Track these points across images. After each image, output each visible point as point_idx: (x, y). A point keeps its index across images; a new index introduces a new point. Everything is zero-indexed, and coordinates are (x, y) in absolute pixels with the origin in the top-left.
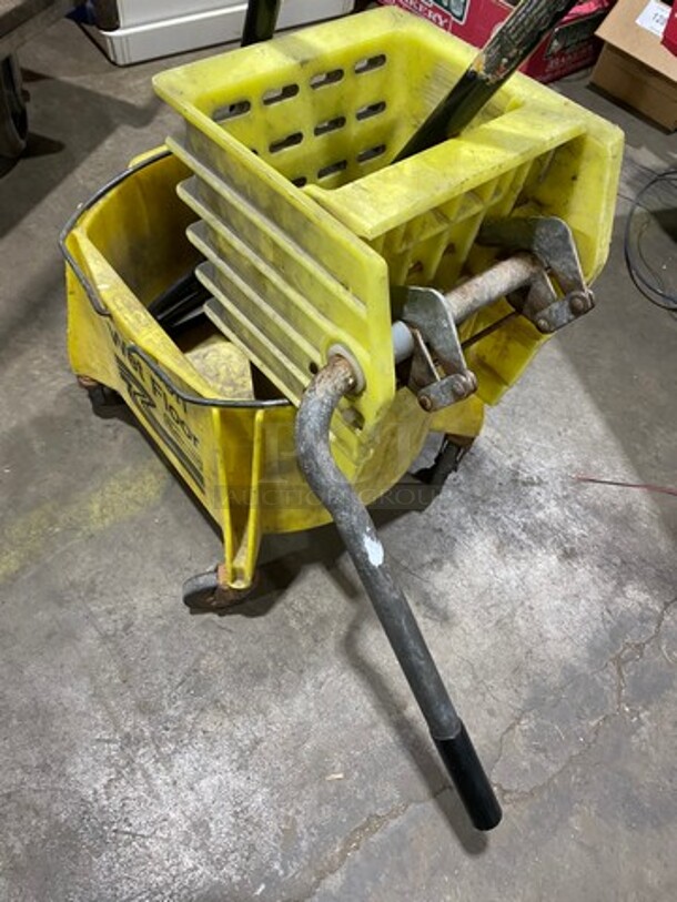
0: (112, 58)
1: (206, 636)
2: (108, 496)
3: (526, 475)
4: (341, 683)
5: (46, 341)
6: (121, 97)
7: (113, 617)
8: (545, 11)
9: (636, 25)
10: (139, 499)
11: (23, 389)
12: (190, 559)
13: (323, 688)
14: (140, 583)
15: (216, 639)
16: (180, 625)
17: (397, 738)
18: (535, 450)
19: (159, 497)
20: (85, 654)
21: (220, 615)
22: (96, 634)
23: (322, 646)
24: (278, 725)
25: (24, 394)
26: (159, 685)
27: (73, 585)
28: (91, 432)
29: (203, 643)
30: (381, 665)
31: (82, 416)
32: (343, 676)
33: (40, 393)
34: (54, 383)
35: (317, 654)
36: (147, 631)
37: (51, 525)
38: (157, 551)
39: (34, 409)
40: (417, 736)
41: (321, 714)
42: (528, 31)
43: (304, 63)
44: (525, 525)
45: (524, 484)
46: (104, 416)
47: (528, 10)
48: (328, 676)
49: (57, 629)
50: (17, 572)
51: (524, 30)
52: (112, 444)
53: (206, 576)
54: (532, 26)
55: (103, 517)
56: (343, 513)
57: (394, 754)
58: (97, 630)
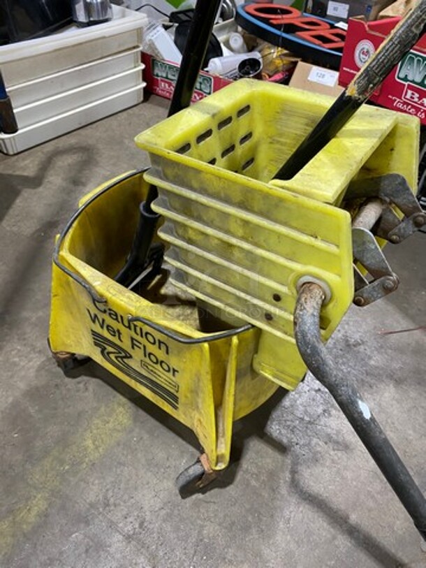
0: (5, 152)
1: (199, 511)
2: (95, 431)
3: (353, 340)
4: (301, 515)
5: (16, 337)
6: (18, 173)
7: (130, 519)
8: (399, 52)
9: (308, 81)
10: (119, 428)
11: (10, 374)
12: (168, 459)
13: (291, 522)
14: (139, 488)
15: (207, 511)
16: (179, 510)
17: (353, 542)
18: (351, 323)
19: (130, 422)
20: (118, 556)
21: (203, 493)
22: (121, 537)
23: (279, 492)
24: (273, 561)
25: (12, 377)
26: (179, 561)
27: (92, 505)
28: (69, 390)
29: (198, 517)
30: (321, 493)
31: (59, 381)
32: (301, 509)
33: (23, 373)
34: (31, 364)
35: (278, 499)
36: (157, 522)
37: (62, 465)
38: (143, 461)
39: (22, 386)
40: (364, 536)
41: (297, 542)
42: (386, 66)
43: (214, 116)
44: (366, 371)
45: (354, 346)
46: (74, 377)
47: (386, 54)
48: (291, 512)
49: (91, 544)
50: (46, 509)
51: (384, 66)
52: (87, 394)
53: (192, 468)
54: (389, 63)
55: (97, 448)
56: (343, 388)
57: (356, 554)
58: (120, 534)
